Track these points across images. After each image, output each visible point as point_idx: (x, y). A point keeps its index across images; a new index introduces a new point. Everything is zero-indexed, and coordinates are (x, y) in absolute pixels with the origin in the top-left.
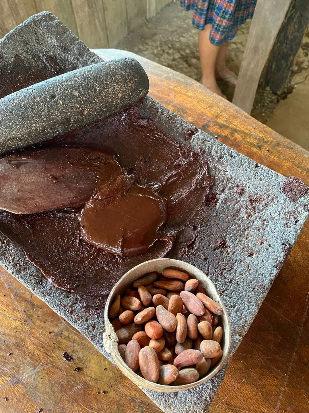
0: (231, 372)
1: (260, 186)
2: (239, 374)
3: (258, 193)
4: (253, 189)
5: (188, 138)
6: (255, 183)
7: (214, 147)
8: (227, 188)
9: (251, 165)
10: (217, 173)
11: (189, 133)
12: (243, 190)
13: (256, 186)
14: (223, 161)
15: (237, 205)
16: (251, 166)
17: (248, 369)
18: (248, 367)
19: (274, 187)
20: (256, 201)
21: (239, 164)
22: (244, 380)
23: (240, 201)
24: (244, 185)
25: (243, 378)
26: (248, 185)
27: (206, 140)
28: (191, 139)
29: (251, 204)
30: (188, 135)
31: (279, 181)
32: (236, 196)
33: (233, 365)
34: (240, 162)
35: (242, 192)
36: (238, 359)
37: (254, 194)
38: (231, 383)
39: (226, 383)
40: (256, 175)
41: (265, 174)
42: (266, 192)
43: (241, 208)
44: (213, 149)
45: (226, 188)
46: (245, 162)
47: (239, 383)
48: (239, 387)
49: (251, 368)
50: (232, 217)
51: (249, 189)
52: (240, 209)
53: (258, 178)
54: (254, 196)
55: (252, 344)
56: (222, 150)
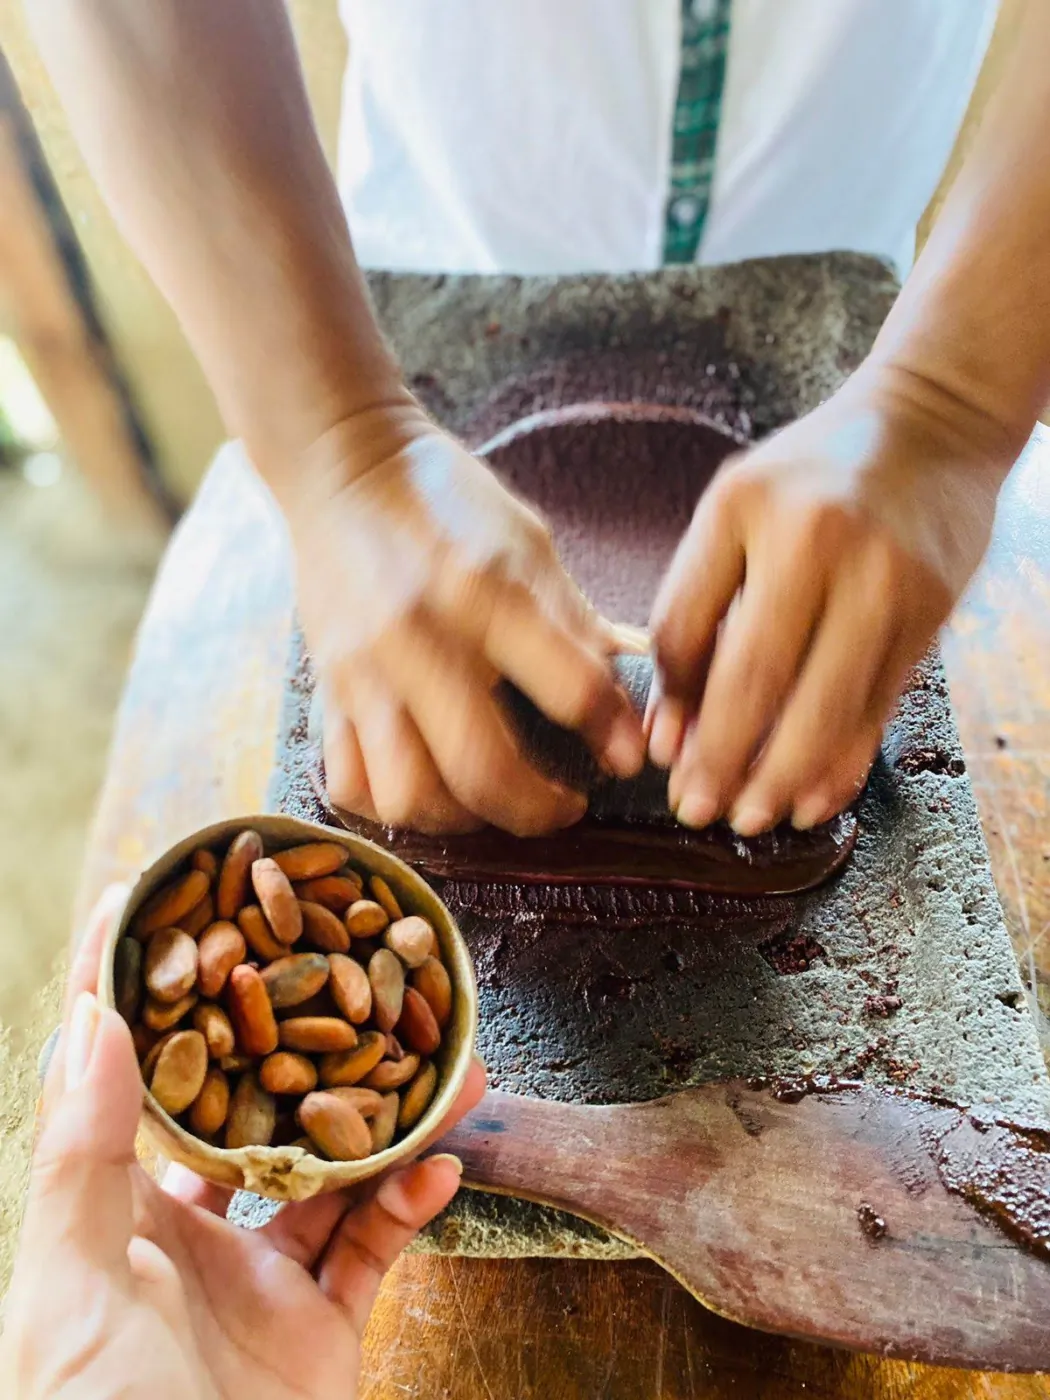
0: (410, 1338)
1: (944, 1046)
2: (415, 1366)
3: (918, 1057)
4: (919, 1036)
5: (909, 764)
6: (942, 1027)
7: (948, 845)
8: (860, 968)
9: (992, 979)
10: (883, 910)
11: (924, 757)
12: (892, 1010)
13: (934, 1039)
14: (929, 898)
15: (830, 1023)
16: (988, 980)
17: (443, 1386)
18: (448, 1383)
19: (977, 1089)
20: (890, 1068)
21: (959, 944)
22: (407, 1388)
23: (850, 1027)
24: (912, 1005)
25: (412, 1382)
26: (920, 1014)
27: (946, 811)
28: (913, 774)
29: (866, 1061)
30: (917, 759)
31: (1015, 1093)
32: (857, 1003)
33: (430, 1335)
34: (967, 943)
35: (880, 1012)
36: (452, 1342)
37: (905, 1048)
38: (381, 1355)
39: (375, 1340)
40: (968, 1013)
41: (1000, 1036)
42: (940, 1077)
43: (831, 1041)
44: (940, 848)
45: (858, 963)
46: (984, 957)
47: (393, 1379)
48: (382, 1386)
49: (449, 1393)
50: (781, 1033)
51: (913, 1025)
52: (823, 1040)
53: (964, 1024)
54: (901, 1053)
55: (516, 1358)
56: (961, 872)
